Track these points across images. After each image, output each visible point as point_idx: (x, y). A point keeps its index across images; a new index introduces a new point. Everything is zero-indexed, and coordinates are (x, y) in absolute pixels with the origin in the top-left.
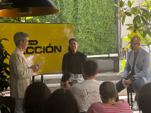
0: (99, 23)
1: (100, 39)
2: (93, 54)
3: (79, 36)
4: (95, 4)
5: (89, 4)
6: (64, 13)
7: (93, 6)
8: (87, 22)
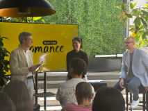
0: (108, 24)
1: (109, 40)
2: (101, 54)
3: (88, 37)
4: (104, 6)
5: (98, 6)
6: (75, 15)
7: (102, 9)
8: (96, 23)
